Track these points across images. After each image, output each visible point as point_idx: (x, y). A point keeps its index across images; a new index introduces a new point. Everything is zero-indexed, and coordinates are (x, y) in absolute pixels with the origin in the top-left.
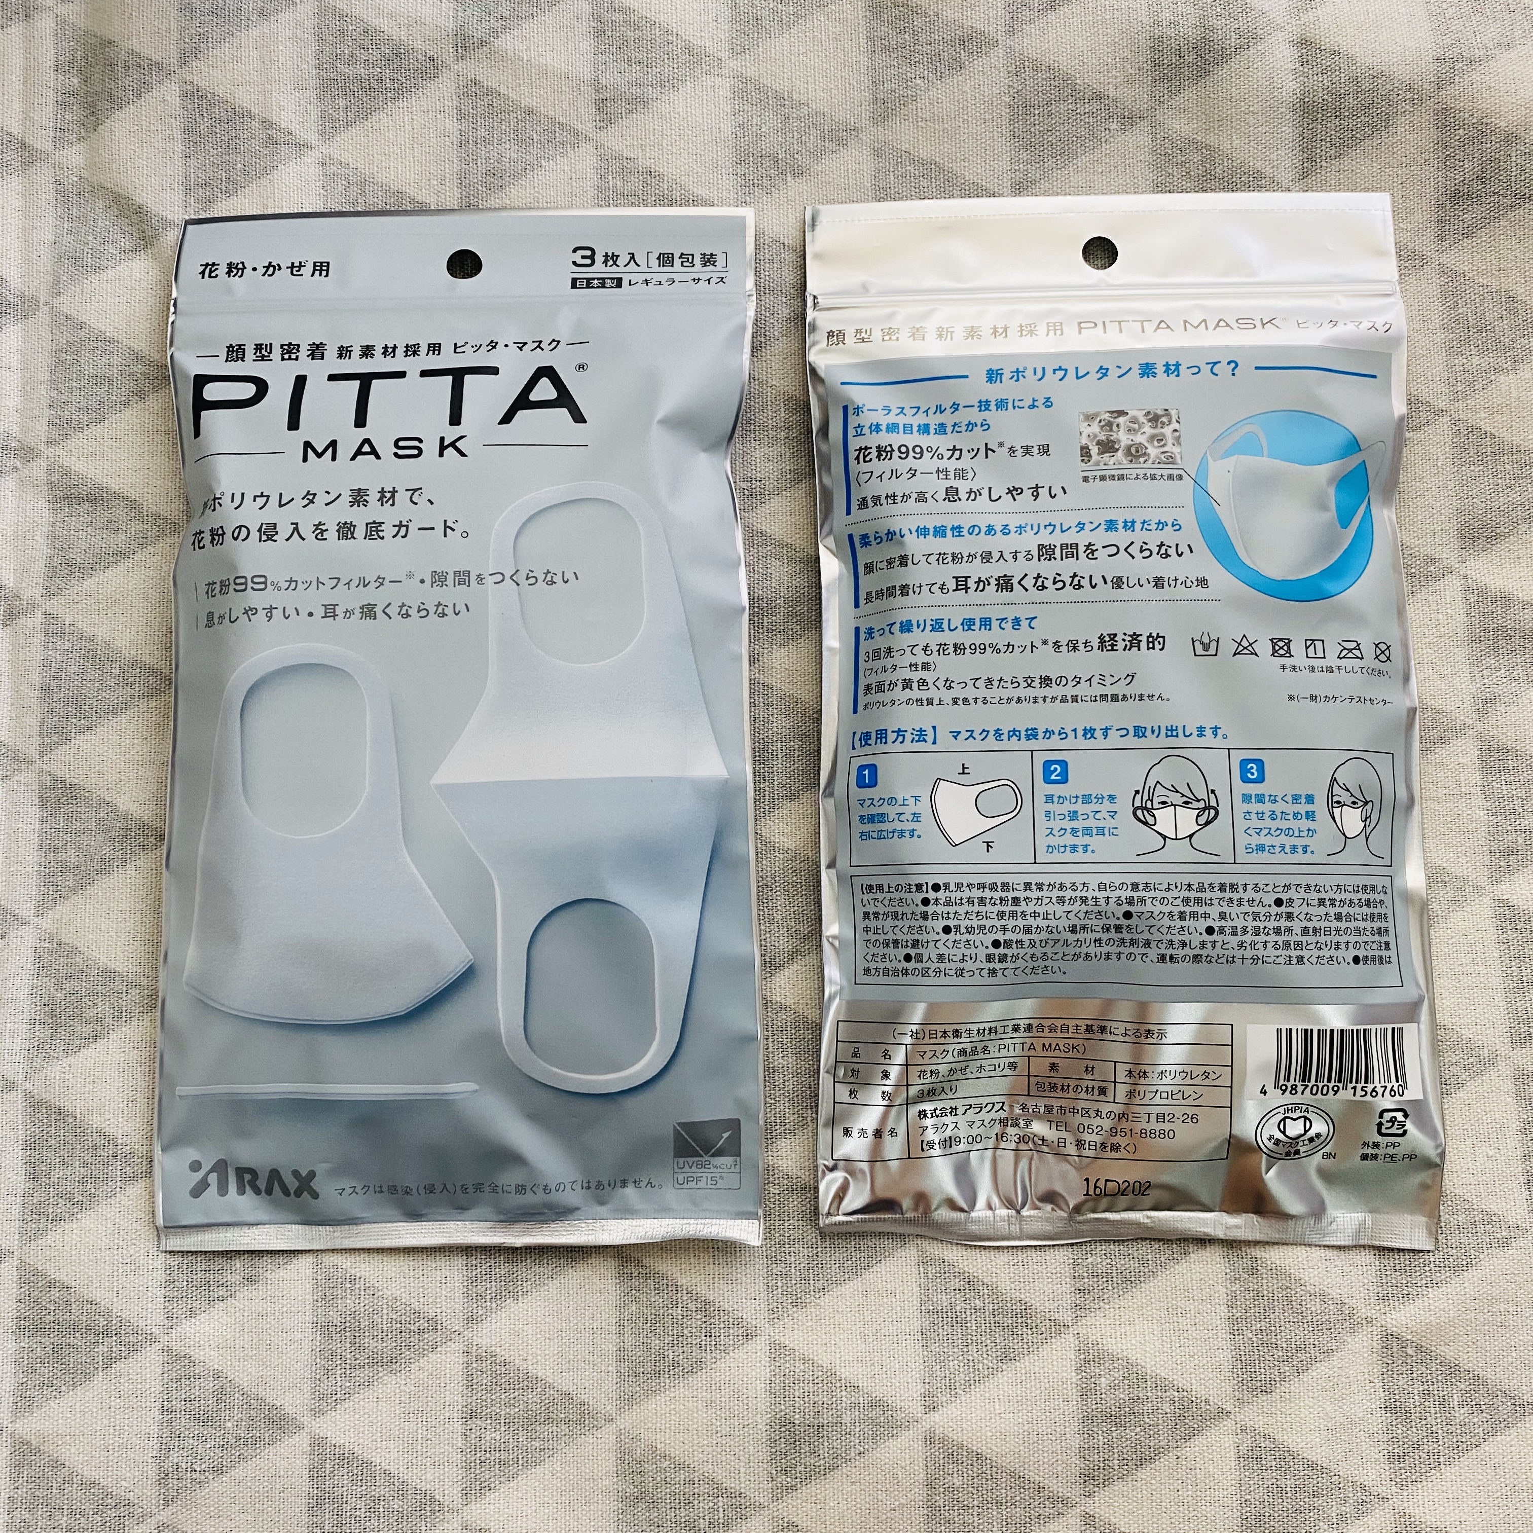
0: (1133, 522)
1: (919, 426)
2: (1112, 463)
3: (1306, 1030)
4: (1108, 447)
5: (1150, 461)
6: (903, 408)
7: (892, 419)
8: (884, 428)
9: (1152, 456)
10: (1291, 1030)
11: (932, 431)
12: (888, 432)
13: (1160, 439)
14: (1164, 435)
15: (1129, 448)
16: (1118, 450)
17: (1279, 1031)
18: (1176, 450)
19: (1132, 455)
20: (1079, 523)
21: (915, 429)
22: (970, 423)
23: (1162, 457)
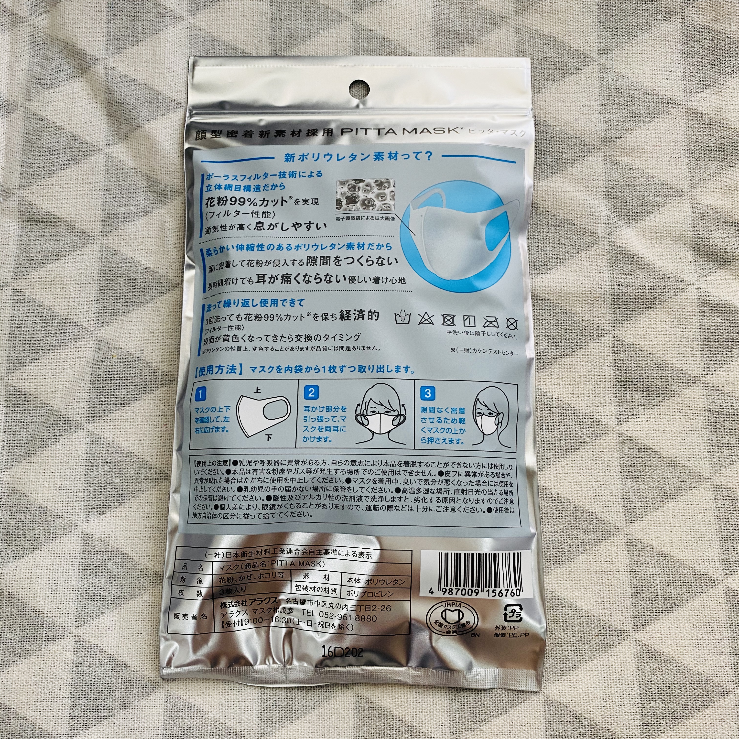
0: (363, 244)
1: (245, 187)
2: (353, 209)
3: (457, 554)
4: (352, 200)
5: (376, 209)
6: (236, 176)
7: (229, 182)
8: (223, 187)
9: (377, 206)
10: (448, 553)
11: (252, 189)
12: (225, 189)
13: (382, 196)
14: (385, 194)
15: (364, 201)
16: (357, 202)
17: (440, 555)
18: (392, 203)
19: (365, 205)
20: (332, 244)
21: (242, 188)
22: (273, 185)
23: (383, 206)
